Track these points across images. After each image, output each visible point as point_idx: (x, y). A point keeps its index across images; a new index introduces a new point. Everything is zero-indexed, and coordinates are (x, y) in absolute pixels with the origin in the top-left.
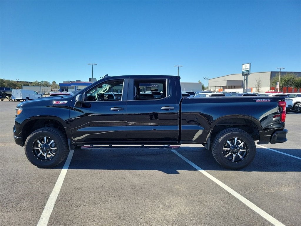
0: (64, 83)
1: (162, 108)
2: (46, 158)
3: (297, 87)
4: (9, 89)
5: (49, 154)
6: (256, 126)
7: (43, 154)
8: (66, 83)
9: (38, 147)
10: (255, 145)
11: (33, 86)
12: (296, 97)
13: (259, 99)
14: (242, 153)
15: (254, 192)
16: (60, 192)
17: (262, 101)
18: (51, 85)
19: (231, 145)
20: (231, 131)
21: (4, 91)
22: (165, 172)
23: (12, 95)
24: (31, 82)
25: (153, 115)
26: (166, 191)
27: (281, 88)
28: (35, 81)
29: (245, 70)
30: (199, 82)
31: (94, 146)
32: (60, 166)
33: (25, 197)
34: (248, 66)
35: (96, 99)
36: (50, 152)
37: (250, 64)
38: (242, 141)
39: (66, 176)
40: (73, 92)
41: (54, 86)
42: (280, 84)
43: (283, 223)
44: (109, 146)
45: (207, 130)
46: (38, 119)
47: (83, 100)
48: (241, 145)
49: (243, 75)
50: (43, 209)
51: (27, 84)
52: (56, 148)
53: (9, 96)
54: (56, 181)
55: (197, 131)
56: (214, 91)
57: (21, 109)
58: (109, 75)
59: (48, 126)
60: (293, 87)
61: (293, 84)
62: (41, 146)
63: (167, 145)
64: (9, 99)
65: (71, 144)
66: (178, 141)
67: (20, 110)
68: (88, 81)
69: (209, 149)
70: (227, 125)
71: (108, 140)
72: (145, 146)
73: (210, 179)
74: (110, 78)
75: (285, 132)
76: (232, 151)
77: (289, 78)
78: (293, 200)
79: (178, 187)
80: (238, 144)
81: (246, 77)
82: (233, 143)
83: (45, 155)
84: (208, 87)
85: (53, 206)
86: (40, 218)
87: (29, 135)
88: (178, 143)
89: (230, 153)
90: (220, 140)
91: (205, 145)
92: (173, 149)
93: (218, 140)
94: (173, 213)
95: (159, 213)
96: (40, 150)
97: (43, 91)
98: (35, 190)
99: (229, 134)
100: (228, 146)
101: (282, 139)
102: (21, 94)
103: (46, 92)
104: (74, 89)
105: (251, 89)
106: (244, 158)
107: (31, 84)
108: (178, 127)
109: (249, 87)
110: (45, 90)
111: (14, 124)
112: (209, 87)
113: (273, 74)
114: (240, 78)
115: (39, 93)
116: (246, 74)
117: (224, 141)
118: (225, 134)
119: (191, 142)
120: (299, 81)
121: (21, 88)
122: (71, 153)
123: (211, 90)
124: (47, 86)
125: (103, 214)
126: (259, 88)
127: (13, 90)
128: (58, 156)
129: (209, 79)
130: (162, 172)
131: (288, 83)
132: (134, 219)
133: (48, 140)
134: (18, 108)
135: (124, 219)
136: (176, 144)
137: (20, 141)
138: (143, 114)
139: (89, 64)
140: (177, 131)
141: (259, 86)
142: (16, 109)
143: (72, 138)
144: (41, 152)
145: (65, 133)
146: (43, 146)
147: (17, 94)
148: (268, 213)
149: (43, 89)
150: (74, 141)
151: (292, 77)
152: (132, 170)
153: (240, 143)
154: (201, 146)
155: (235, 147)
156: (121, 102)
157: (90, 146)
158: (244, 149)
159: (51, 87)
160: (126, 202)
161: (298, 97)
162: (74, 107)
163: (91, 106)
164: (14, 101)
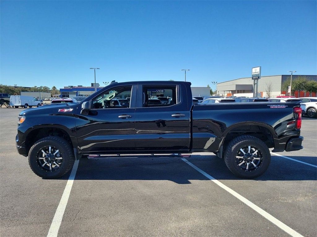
0: (65, 88)
1: (173, 115)
2: (51, 169)
3: (310, 91)
4: (6, 95)
5: (54, 164)
6: (271, 133)
7: (47, 164)
8: (66, 88)
9: (42, 157)
10: (270, 154)
11: (32, 91)
12: (309, 101)
13: (273, 105)
14: (256, 162)
15: (270, 202)
16: (67, 204)
17: (276, 107)
18: (51, 90)
19: (244, 153)
20: (245, 139)
21: (2, 98)
22: (177, 183)
23: (10, 101)
24: (30, 88)
25: (160, 123)
26: (178, 202)
27: (293, 92)
28: (34, 87)
29: (255, 74)
30: (208, 86)
31: (101, 155)
32: (66, 177)
33: (31, 210)
34: (258, 70)
35: (103, 106)
36: (55, 163)
37: (261, 67)
38: (256, 149)
39: (73, 187)
40: (75, 98)
41: (54, 92)
42: (291, 88)
43: (302, 234)
44: (117, 155)
45: (220, 138)
46: (42, 128)
47: (90, 108)
48: (255, 153)
49: (253, 79)
50: (51, 222)
51: (25, 90)
52: (61, 158)
53: (7, 103)
54: (63, 193)
55: (208, 139)
56: (223, 95)
57: (24, 117)
58: (116, 82)
59: (52, 135)
60: (305, 91)
61: (305, 87)
62: (45, 156)
63: (178, 154)
64: (6, 106)
65: (77, 154)
66: (189, 150)
67: (23, 119)
68: (90, 86)
69: (221, 157)
70: (241, 133)
71: (116, 149)
72: (154, 154)
73: (223, 189)
74: (117, 84)
75: (301, 139)
76: (246, 159)
77: (301, 82)
78: (311, 210)
79: (191, 198)
80: (252, 152)
81: (256, 81)
82: (246, 151)
83: (49, 165)
84: (216, 92)
85: (62, 219)
86: (48, 231)
87: (33, 144)
88: (189, 151)
89: (244, 162)
90: (233, 148)
91: (218, 153)
92: (184, 158)
93: (231, 148)
94: (187, 225)
95: (173, 226)
96: (44, 160)
97: (42, 97)
98: (41, 202)
99: (242, 141)
100: (242, 154)
101: (298, 147)
102: (20, 101)
103: (46, 98)
104: (76, 95)
105: (262, 93)
106: (258, 166)
107: (30, 90)
108: (189, 135)
109: (259, 91)
110: (45, 96)
111: (16, 133)
112: (218, 92)
113: (284, 77)
114: (250, 82)
115: (38, 99)
116: (256, 78)
117: (238, 149)
118: (238, 142)
119: (202, 150)
120: (311, 85)
121: (19, 94)
122: (77, 163)
123: (219, 95)
124: (47, 92)
125: (114, 227)
126: (270, 92)
127: (11, 96)
128: (64, 166)
129: (217, 83)
130: (173, 182)
131: (300, 87)
132: (146, 232)
133: (52, 150)
134: (21, 117)
135: (136, 232)
136: (187, 152)
137: (23, 151)
138: (149, 122)
139: (92, 68)
140: (189, 139)
141: (269, 90)
142: (18, 118)
143: (78, 147)
144: (46, 163)
145: (70, 142)
146: (48, 156)
147: (15, 100)
148: (286, 224)
149: (42, 94)
150: (80, 150)
151: (304, 80)
152: (141, 180)
153: (254, 151)
154: (212, 154)
155: (249, 155)
156: (130, 109)
157: (96, 155)
158: (258, 157)
159: (51, 92)
160: (137, 214)
161: (311, 102)
162: (80, 114)
163: (97, 113)
164: (12, 107)
